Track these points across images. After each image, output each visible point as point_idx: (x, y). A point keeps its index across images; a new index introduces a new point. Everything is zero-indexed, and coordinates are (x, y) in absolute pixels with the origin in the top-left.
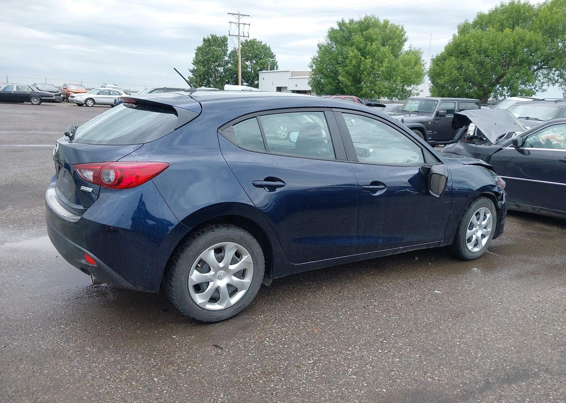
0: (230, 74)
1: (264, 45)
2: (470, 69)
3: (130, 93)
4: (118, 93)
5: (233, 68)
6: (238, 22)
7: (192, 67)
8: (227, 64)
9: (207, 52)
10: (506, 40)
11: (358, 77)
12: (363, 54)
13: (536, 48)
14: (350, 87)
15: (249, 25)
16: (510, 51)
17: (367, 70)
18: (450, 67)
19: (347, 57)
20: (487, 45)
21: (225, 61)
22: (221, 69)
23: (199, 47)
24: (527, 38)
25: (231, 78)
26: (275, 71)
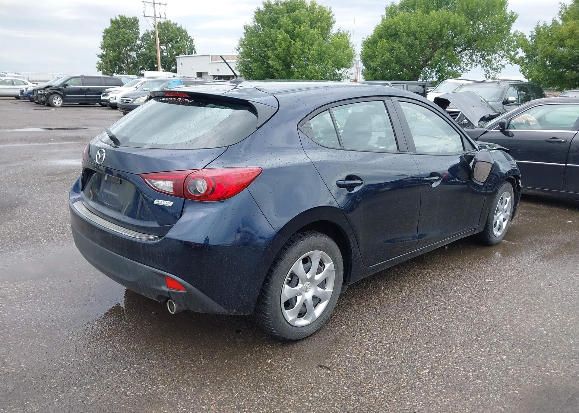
0: (145, 60)
1: (179, 28)
2: (401, 51)
3: (37, 83)
4: (23, 83)
5: (148, 53)
6: (153, 2)
7: (101, 52)
8: (140, 49)
9: (116, 35)
10: (433, 22)
11: (289, 62)
12: (292, 36)
13: (461, 30)
14: (280, 71)
15: (166, 5)
16: (437, 33)
17: (297, 53)
18: (381, 50)
19: (276, 41)
20: (415, 28)
21: (138, 45)
22: (133, 54)
23: (106, 29)
24: (452, 21)
25: (146, 64)
26: (194, 55)
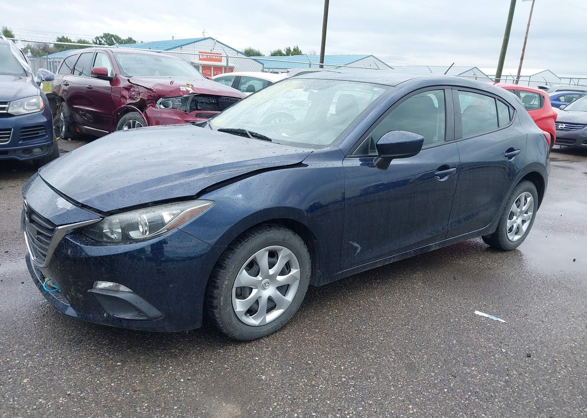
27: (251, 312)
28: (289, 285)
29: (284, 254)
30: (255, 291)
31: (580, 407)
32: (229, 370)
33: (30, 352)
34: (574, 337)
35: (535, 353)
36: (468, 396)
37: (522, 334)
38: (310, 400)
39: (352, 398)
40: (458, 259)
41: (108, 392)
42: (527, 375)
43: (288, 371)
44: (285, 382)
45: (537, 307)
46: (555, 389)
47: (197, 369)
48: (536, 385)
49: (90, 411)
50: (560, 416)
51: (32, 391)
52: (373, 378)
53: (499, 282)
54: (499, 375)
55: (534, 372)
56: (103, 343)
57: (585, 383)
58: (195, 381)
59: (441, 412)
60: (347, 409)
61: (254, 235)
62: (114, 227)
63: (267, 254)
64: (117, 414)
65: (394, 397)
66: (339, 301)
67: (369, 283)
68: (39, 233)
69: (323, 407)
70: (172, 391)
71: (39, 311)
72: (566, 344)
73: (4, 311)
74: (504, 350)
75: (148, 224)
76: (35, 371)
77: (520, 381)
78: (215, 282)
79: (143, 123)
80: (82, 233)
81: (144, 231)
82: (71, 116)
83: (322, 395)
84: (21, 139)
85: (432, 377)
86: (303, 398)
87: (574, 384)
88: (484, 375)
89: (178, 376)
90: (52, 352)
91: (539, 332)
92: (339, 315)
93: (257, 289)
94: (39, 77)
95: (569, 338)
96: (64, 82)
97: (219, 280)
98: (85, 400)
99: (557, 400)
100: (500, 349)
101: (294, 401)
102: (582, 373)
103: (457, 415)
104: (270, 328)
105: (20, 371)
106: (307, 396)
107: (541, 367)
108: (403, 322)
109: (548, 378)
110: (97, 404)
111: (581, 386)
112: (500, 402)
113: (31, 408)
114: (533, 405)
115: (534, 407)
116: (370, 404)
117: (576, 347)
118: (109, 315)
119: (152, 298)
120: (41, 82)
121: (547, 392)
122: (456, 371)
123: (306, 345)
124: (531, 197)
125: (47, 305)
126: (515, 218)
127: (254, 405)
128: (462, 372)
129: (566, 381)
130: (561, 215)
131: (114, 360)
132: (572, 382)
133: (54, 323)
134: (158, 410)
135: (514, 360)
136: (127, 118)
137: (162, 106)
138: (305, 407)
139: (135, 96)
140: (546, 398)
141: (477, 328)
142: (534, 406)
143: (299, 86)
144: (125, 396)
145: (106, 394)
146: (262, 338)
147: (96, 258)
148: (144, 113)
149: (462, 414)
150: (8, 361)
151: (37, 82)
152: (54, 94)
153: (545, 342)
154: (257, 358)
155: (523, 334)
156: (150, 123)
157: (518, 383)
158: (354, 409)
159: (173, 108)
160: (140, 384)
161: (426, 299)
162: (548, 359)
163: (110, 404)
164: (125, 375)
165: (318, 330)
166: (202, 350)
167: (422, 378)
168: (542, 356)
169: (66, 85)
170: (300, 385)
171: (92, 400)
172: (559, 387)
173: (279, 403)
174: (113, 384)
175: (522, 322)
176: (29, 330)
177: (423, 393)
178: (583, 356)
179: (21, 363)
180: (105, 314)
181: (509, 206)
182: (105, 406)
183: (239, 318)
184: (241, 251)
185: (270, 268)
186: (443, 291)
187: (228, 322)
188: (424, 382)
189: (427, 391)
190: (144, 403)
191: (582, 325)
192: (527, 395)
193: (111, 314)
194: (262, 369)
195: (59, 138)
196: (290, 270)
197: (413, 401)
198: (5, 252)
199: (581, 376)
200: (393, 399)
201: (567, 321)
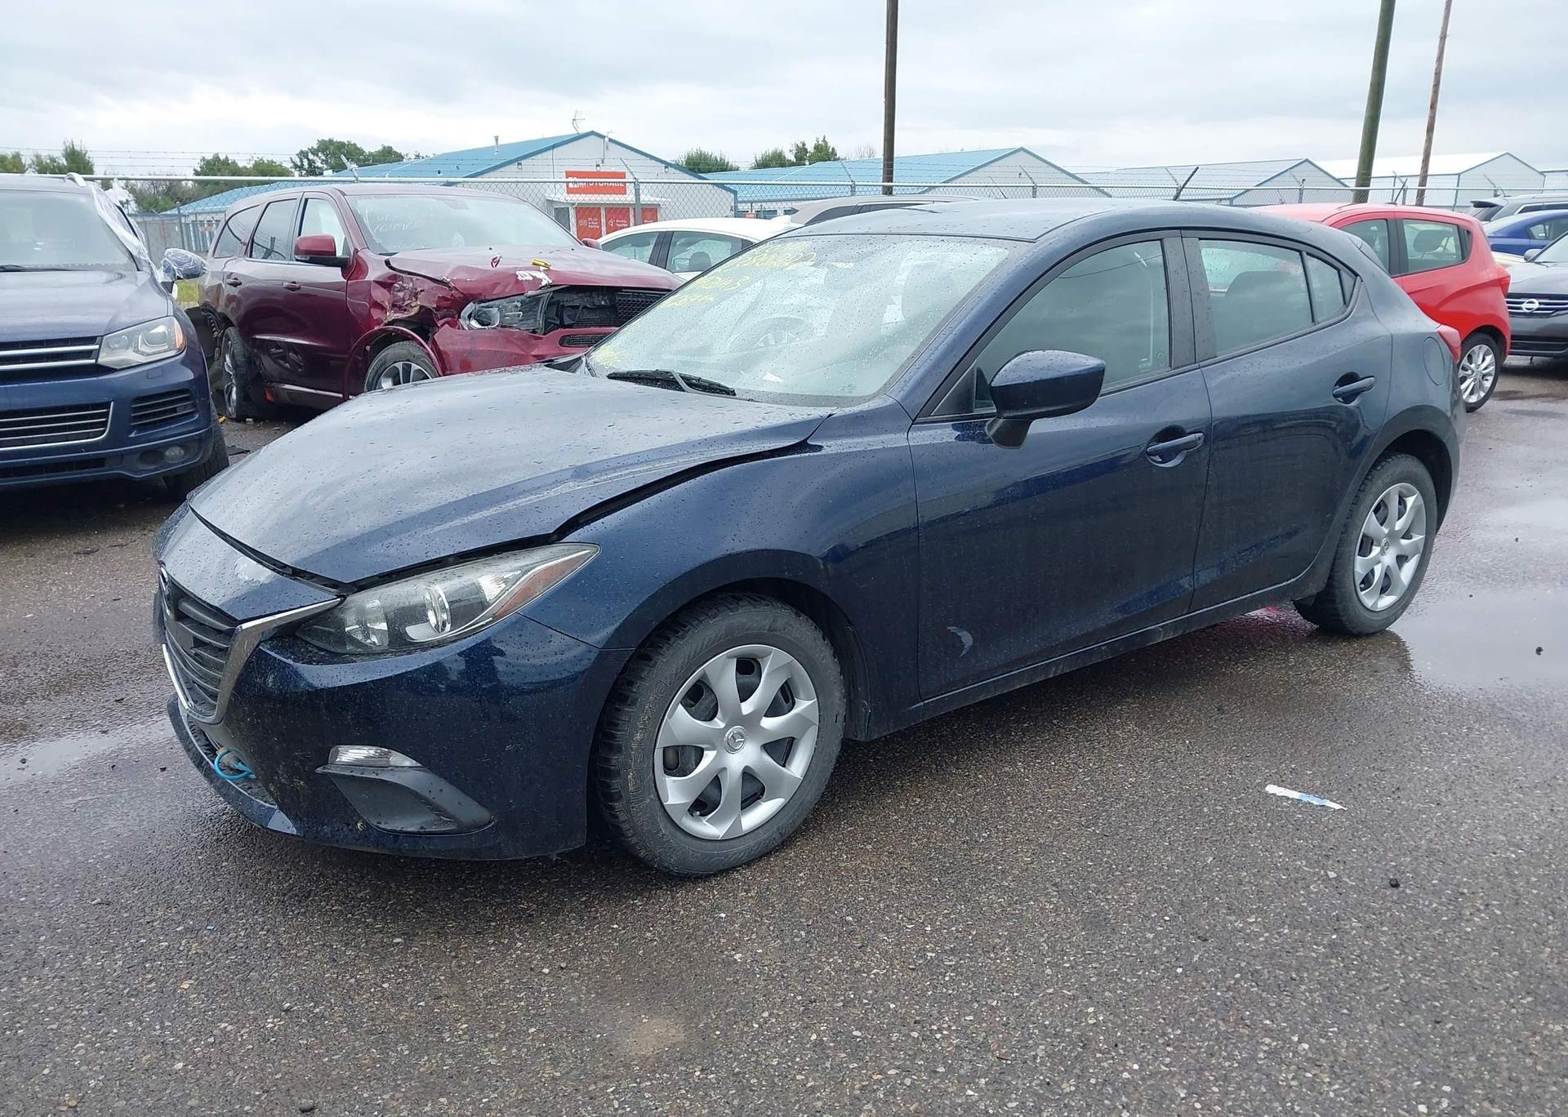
27: (702, 806)
28: (793, 739)
29: (775, 664)
30: (709, 757)
31: (1512, 995)
32: (655, 943)
33: (191, 923)
34: (1518, 837)
35: (1412, 877)
36: (1233, 982)
37: (1382, 836)
38: (848, 1002)
39: (950, 995)
40: (1233, 663)
41: (376, 1003)
42: (1385, 929)
43: (796, 939)
44: (788, 964)
45: (1427, 768)
46: (1455, 959)
47: (580, 945)
48: (1407, 951)
49: (336, 1043)
50: (1459, 1018)
51: (202, 1006)
52: (1002, 949)
53: (1335, 714)
54: (1314, 932)
55: (1403, 921)
56: (359, 896)
57: (1529, 942)
58: (576, 970)
59: (1164, 1019)
60: (936, 1019)
61: (697, 622)
62: (369, 617)
63: (733, 666)
64: (399, 1049)
65: (1051, 991)
66: (925, 778)
67: (1002, 733)
68: (198, 643)
69: (878, 1017)
70: (523, 994)
71: (206, 832)
72: (1495, 853)
73: (126, 835)
74: (1332, 875)
75: (447, 607)
76: (207, 964)
77: (1366, 943)
78: (613, 737)
79: (430, 368)
80: (297, 637)
81: (440, 624)
82: (250, 361)
83: (876, 991)
84: (134, 427)
85: (1148, 941)
86: (831, 999)
87: (1503, 944)
88: (1278, 933)
89: (535, 962)
90: (244, 921)
91: (1428, 829)
92: (923, 809)
93: (714, 749)
94: (168, 270)
95: (1504, 839)
96: (229, 277)
97: (622, 731)
98: (325, 1020)
99: (1455, 984)
100: (1322, 872)
101: (811, 1007)
102: (1526, 919)
103: (1204, 1025)
104: (752, 843)
105: (173, 964)
106: (841, 995)
107: (1422, 909)
108: (1083, 819)
109: (1438, 934)
110: (352, 1028)
111: (1521, 949)
112: (1311, 991)
113: (202, 1043)
114: (1395, 995)
115: (1397, 1001)
116: (993, 1006)
117: (1519, 859)
118: (367, 824)
119: (466, 779)
120: (173, 282)
121: (1432, 965)
122: (1209, 925)
123: (842, 881)
124: (1415, 497)
125: (224, 817)
126: (1376, 550)
127: (716, 1018)
128: (1225, 927)
129: (1484, 939)
130: (1517, 540)
131: (387, 932)
132: (1500, 941)
133: (244, 856)
134: (492, 1036)
135: (1355, 896)
136: (389, 357)
137: (474, 323)
138: (837, 1019)
139: (406, 303)
140: (1428, 978)
141: (1269, 825)
142: (1395, 998)
143: (802, 254)
144: (416, 1008)
145: (371, 1007)
146: (734, 868)
147: (332, 692)
148: (430, 342)
149: (1214, 1021)
150: (142, 945)
151: (163, 283)
152: (206, 308)
153: (1439, 851)
154: (723, 915)
155: (1385, 835)
156: (446, 368)
157: (1360, 949)
158: (953, 1019)
159: (502, 327)
160: (448, 983)
161: (1143, 762)
162: (1442, 890)
163: (383, 1027)
164: (412, 964)
165: (871, 847)
166: (592, 902)
167: (1122, 946)
168: (1429, 884)
169: (235, 285)
170: (826, 969)
171: (341, 1019)
172: (1465, 953)
173: (775, 1011)
174: (386, 985)
175: (1385, 807)
176: (186, 873)
177: (1124, 979)
178: (1534, 879)
179: (173, 947)
180: (359, 824)
181: (1358, 522)
182: (370, 1032)
183: (675, 821)
184: (669, 660)
185: (743, 700)
186: (1187, 742)
187: (649, 832)
188: (1128, 954)
189: (1134, 975)
190: (460, 1024)
191: (1542, 807)
192: (1381, 975)
193: (374, 822)
194: (736, 938)
195: (223, 418)
196: (794, 704)
197: (1096, 998)
198: (116, 701)
199: (1523, 926)
200: (1050, 994)
201: (1503, 800)
